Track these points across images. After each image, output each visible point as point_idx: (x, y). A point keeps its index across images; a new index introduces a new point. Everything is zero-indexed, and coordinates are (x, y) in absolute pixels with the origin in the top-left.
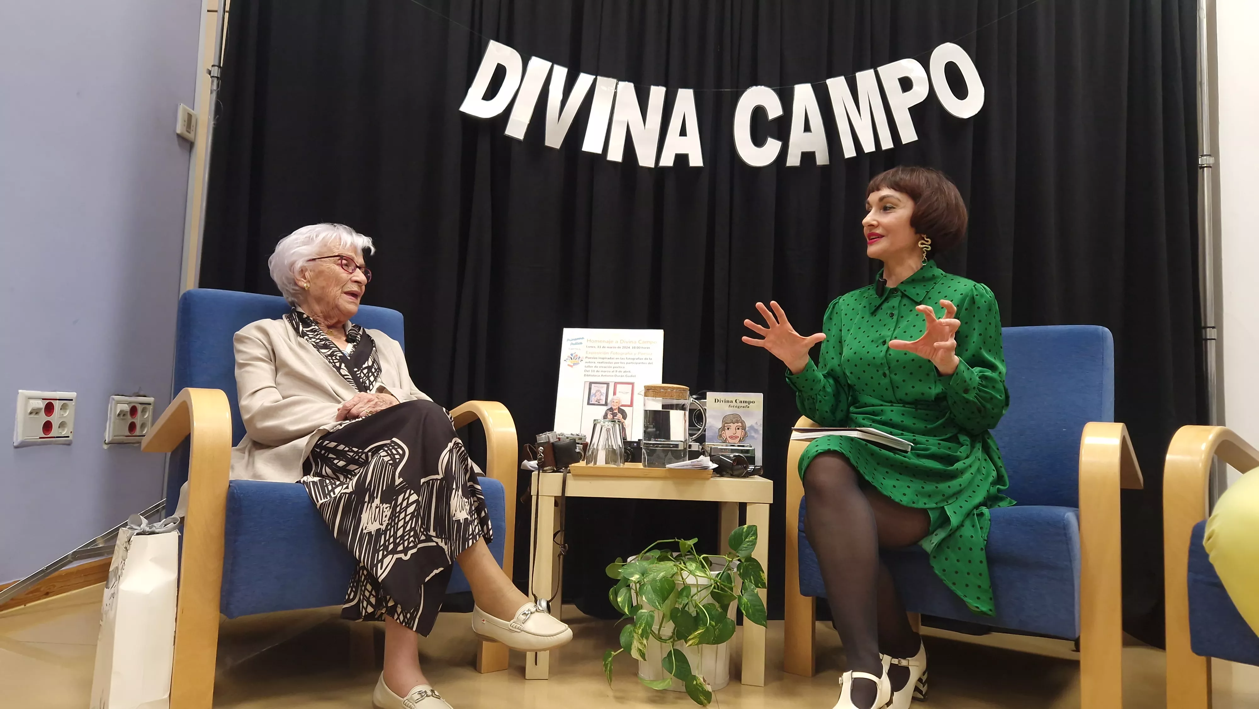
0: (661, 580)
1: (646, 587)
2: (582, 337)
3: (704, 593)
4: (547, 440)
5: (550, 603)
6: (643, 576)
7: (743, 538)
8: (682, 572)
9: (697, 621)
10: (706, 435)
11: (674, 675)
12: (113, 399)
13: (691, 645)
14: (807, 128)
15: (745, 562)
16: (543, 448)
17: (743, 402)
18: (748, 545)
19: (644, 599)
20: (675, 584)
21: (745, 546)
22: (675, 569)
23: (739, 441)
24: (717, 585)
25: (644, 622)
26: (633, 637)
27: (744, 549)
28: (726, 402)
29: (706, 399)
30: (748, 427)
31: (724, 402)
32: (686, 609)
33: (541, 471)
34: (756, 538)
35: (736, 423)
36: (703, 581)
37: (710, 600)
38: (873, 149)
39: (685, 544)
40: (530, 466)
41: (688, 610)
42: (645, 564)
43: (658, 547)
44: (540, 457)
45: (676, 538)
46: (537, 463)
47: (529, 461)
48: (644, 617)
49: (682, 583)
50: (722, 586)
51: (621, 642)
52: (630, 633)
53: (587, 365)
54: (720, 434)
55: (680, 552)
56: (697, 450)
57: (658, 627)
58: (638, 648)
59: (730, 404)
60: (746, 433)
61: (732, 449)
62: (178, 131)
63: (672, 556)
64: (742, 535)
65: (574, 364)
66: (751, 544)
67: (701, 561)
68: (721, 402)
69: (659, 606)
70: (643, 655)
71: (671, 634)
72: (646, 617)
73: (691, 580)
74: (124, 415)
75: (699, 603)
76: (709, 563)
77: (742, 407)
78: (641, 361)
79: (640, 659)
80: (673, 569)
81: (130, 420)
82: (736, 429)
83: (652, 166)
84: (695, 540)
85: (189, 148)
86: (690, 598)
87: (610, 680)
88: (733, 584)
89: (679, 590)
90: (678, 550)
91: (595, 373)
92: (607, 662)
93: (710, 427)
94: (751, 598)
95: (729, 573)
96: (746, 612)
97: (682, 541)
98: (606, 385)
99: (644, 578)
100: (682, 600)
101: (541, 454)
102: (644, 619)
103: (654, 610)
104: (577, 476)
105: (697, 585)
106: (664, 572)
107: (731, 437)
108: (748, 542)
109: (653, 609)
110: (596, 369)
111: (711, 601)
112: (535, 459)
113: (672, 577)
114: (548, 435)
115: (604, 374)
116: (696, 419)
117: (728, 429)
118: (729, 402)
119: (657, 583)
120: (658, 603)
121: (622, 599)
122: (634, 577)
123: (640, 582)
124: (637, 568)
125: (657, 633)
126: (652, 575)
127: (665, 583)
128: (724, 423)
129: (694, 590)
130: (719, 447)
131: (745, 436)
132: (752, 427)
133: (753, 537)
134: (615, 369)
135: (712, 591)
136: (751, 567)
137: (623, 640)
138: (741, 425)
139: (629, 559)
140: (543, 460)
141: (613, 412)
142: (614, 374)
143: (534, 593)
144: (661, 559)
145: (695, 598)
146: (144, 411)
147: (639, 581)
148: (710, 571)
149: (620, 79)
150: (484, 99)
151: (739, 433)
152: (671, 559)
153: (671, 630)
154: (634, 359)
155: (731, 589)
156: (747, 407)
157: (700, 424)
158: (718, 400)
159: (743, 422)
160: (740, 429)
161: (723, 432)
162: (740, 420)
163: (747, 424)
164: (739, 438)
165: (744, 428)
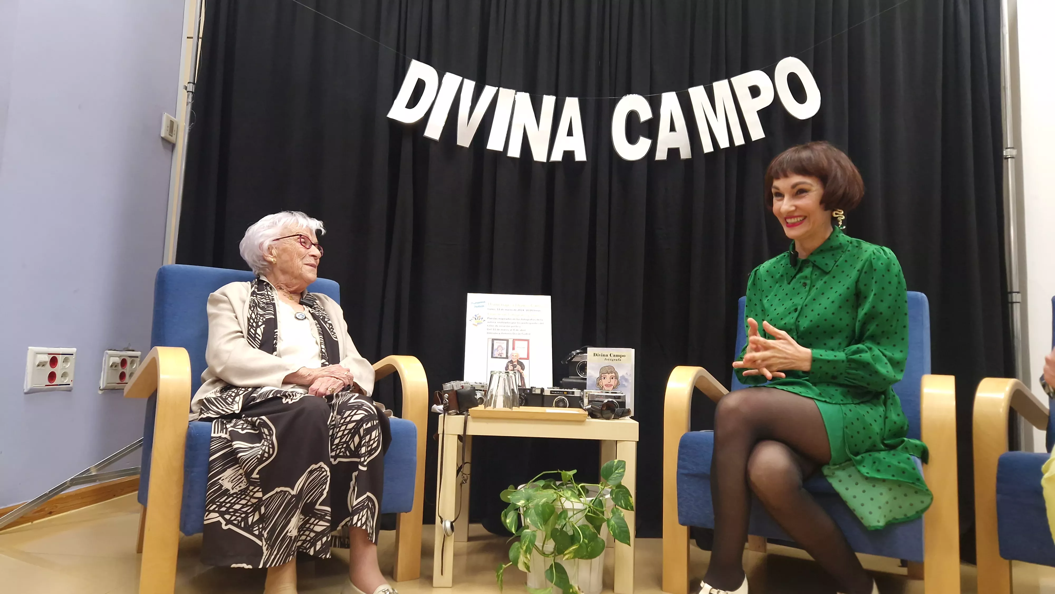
0: (543, 505)
1: (531, 511)
2: (483, 301)
3: (580, 515)
4: (452, 389)
5: (454, 524)
6: (528, 501)
7: (613, 470)
8: (561, 498)
9: (573, 539)
10: (588, 382)
11: (554, 584)
12: (107, 353)
13: (567, 559)
14: (672, 129)
15: (616, 489)
16: (448, 395)
17: (616, 356)
18: (617, 476)
19: (528, 520)
20: (554, 508)
21: (615, 476)
22: (555, 496)
23: (613, 389)
24: (591, 509)
25: (528, 540)
26: (520, 552)
27: (614, 479)
28: (603, 355)
29: (587, 353)
30: (620, 377)
31: (601, 356)
32: (564, 529)
33: (446, 414)
34: (624, 471)
35: (610, 374)
36: (579, 506)
37: (583, 521)
38: (727, 145)
39: (566, 474)
40: (439, 410)
41: (565, 530)
42: (531, 491)
43: (543, 478)
44: (446, 402)
45: (559, 470)
46: (443, 407)
47: (437, 405)
48: (527, 536)
49: (561, 507)
50: (594, 510)
51: (510, 557)
52: (518, 549)
53: (489, 324)
54: (598, 382)
55: (562, 481)
56: (579, 396)
57: (542, 544)
58: (524, 561)
59: (606, 357)
60: (618, 382)
61: (606, 396)
62: (163, 135)
63: (555, 484)
64: (613, 467)
65: (478, 323)
66: (619, 475)
67: (579, 489)
68: (599, 355)
69: (541, 527)
70: (528, 568)
71: (552, 550)
72: (530, 536)
73: (568, 505)
74: (116, 366)
75: (575, 524)
76: (586, 491)
77: (615, 360)
78: (534, 322)
79: (526, 571)
80: (553, 496)
81: (120, 370)
82: (610, 378)
83: (545, 160)
84: (575, 471)
85: (170, 146)
86: (567, 520)
87: (502, 589)
88: (604, 509)
89: (559, 513)
90: (560, 479)
91: (496, 331)
92: (499, 574)
93: (591, 377)
94: (617, 521)
95: (600, 500)
96: (613, 532)
97: (563, 473)
98: (506, 342)
99: (529, 503)
100: (561, 522)
101: (447, 400)
102: (527, 538)
103: (537, 530)
104: (476, 418)
105: (573, 510)
106: (546, 498)
107: (606, 385)
108: (617, 473)
109: (535, 529)
110: (497, 328)
111: (586, 523)
112: (442, 403)
113: (552, 503)
114: (452, 384)
115: (504, 332)
116: (579, 370)
117: (604, 378)
119: (540, 508)
120: (541, 524)
121: (510, 520)
122: (520, 502)
123: (526, 506)
124: (522, 495)
125: (541, 549)
126: (536, 501)
127: (547, 508)
128: (601, 374)
129: (570, 514)
130: (596, 394)
131: (618, 384)
132: (623, 377)
133: (622, 470)
134: (513, 328)
135: (586, 514)
136: (621, 493)
137: (511, 555)
138: (614, 375)
139: (519, 488)
140: (448, 404)
141: (512, 364)
142: (512, 332)
143: (440, 515)
144: (545, 487)
145: (571, 519)
146: (132, 363)
147: (524, 506)
148: (586, 497)
149: (518, 90)
150: (406, 107)
151: (613, 382)
152: (553, 487)
153: (553, 547)
154: (528, 320)
155: (603, 513)
156: (620, 360)
157: (582, 373)
158: (596, 354)
159: (616, 373)
160: (614, 378)
161: (600, 381)
162: (614, 371)
163: (620, 375)
164: (613, 386)
165: (617, 378)
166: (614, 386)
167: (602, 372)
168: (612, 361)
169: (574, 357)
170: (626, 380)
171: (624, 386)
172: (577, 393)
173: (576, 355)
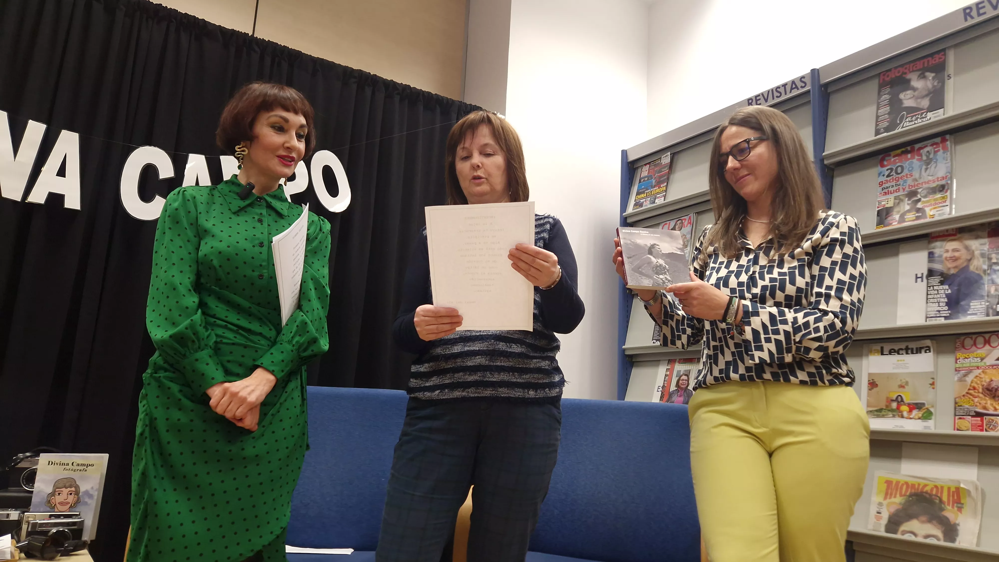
10: (33, 500)
17: (80, 465)
23: (69, 508)
28: (61, 464)
29: (38, 458)
30: (82, 492)
31: (59, 464)
35: (69, 488)
54: (49, 499)
56: (17, 519)
59: (65, 467)
60: (78, 499)
61: (56, 523)
68: (56, 464)
77: (79, 470)
82: (68, 494)
83: (19, 199)
93: (39, 492)
107: (61, 503)
116: (24, 480)
117: (59, 494)
118: (64, 465)
128: (55, 488)
130: (41, 520)
131: (78, 501)
132: (87, 493)
138: (74, 490)
151: (71, 499)
156: (86, 470)
157: (29, 485)
158: (52, 463)
159: (77, 487)
160: (73, 494)
161: (53, 497)
162: (74, 484)
163: (82, 489)
164: (70, 504)
165: (77, 493)
166: (72, 504)
167: (56, 486)
168: (74, 471)
169: (19, 462)
170: (91, 496)
171: (86, 504)
172: (14, 515)
173: (22, 460)
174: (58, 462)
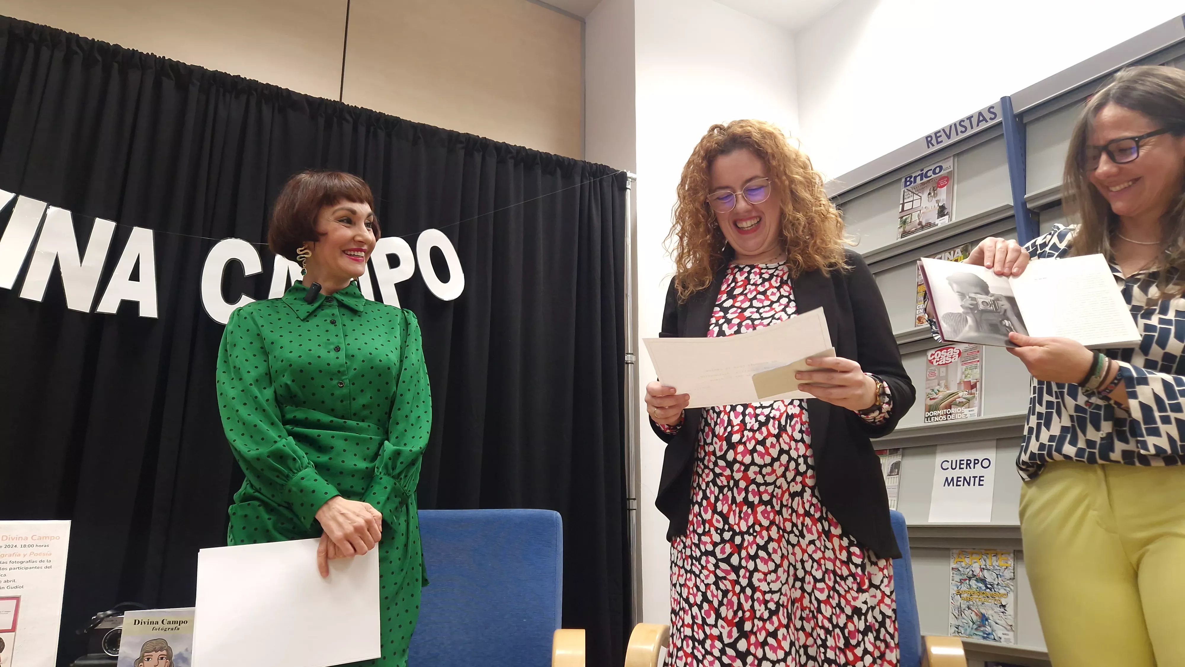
17: (171, 623)
28: (149, 622)
29: (123, 617)
30: (175, 656)
35: (159, 652)
54: (137, 666)
59: (154, 625)
60: (171, 663)
68: (143, 623)
77: (171, 628)
78: (34, 565)
82: (158, 659)
83: (87, 310)
93: (125, 657)
116: (106, 645)
117: (148, 659)
118: (153, 623)
128: (143, 652)
131: (170, 666)
132: (180, 655)
138: (166, 653)
149: (52, 203)
151: (163, 664)
154: (22, 563)
156: (178, 629)
157: (112, 650)
158: (139, 621)
159: (169, 650)
160: (164, 658)
161: (141, 664)
162: (165, 646)
163: (175, 652)
165: (169, 657)
167: (144, 650)
168: (165, 630)
169: (99, 623)
170: (185, 660)
173: (102, 620)
174: (146, 620)
